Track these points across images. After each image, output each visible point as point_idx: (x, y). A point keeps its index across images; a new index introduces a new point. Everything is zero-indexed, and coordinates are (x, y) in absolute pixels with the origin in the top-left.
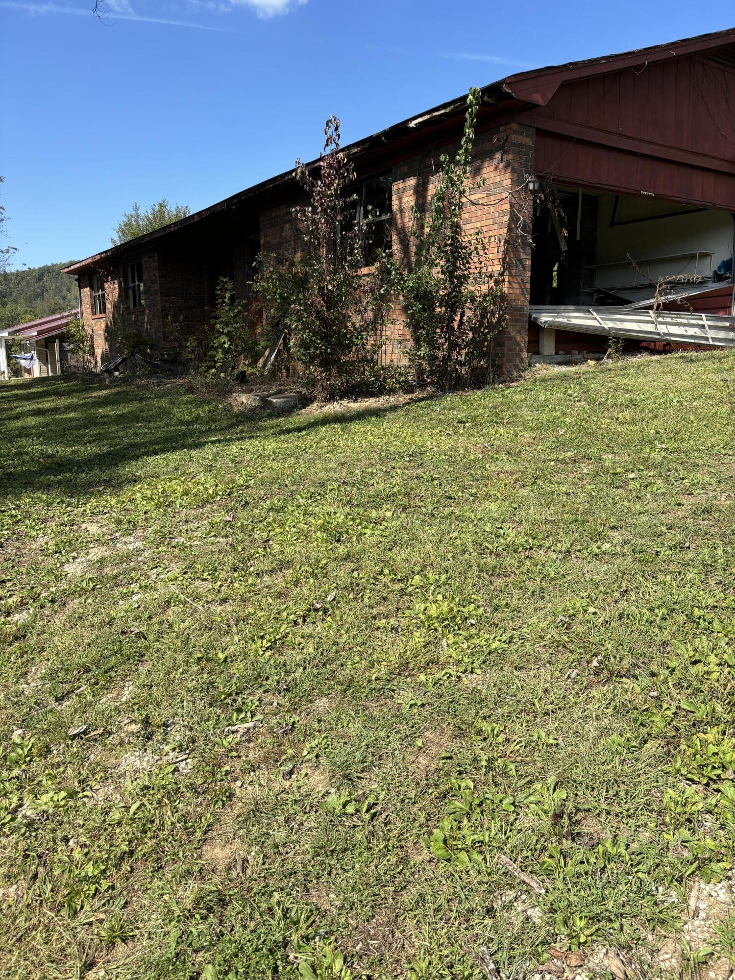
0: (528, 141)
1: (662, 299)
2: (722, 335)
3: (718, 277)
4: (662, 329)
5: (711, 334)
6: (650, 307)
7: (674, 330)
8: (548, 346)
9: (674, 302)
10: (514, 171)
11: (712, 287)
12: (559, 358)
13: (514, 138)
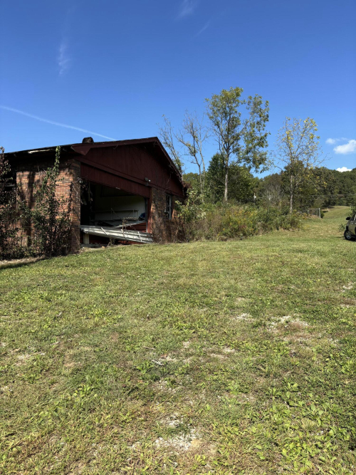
0: (79, 166)
1: (125, 225)
2: (144, 239)
3: (140, 219)
4: (126, 236)
5: (141, 238)
6: (121, 228)
7: (130, 236)
8: (87, 241)
9: (129, 227)
10: (73, 176)
11: (139, 222)
12: (91, 245)
13: (74, 164)
